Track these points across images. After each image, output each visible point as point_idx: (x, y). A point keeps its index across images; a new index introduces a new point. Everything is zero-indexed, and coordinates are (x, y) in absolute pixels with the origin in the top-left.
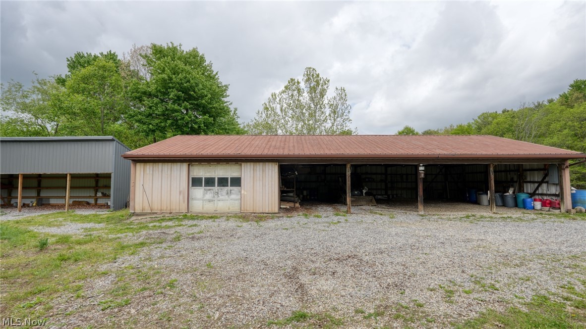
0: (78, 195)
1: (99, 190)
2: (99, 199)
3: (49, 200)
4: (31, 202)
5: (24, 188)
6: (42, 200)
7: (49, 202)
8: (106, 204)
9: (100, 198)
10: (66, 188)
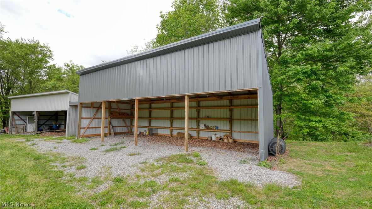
0: (180, 127)
1: (201, 122)
2: (201, 132)
3: (157, 130)
4: (145, 131)
5: (139, 118)
6: (152, 130)
7: (157, 132)
8: (209, 139)
9: (203, 130)
10: (184, 118)
